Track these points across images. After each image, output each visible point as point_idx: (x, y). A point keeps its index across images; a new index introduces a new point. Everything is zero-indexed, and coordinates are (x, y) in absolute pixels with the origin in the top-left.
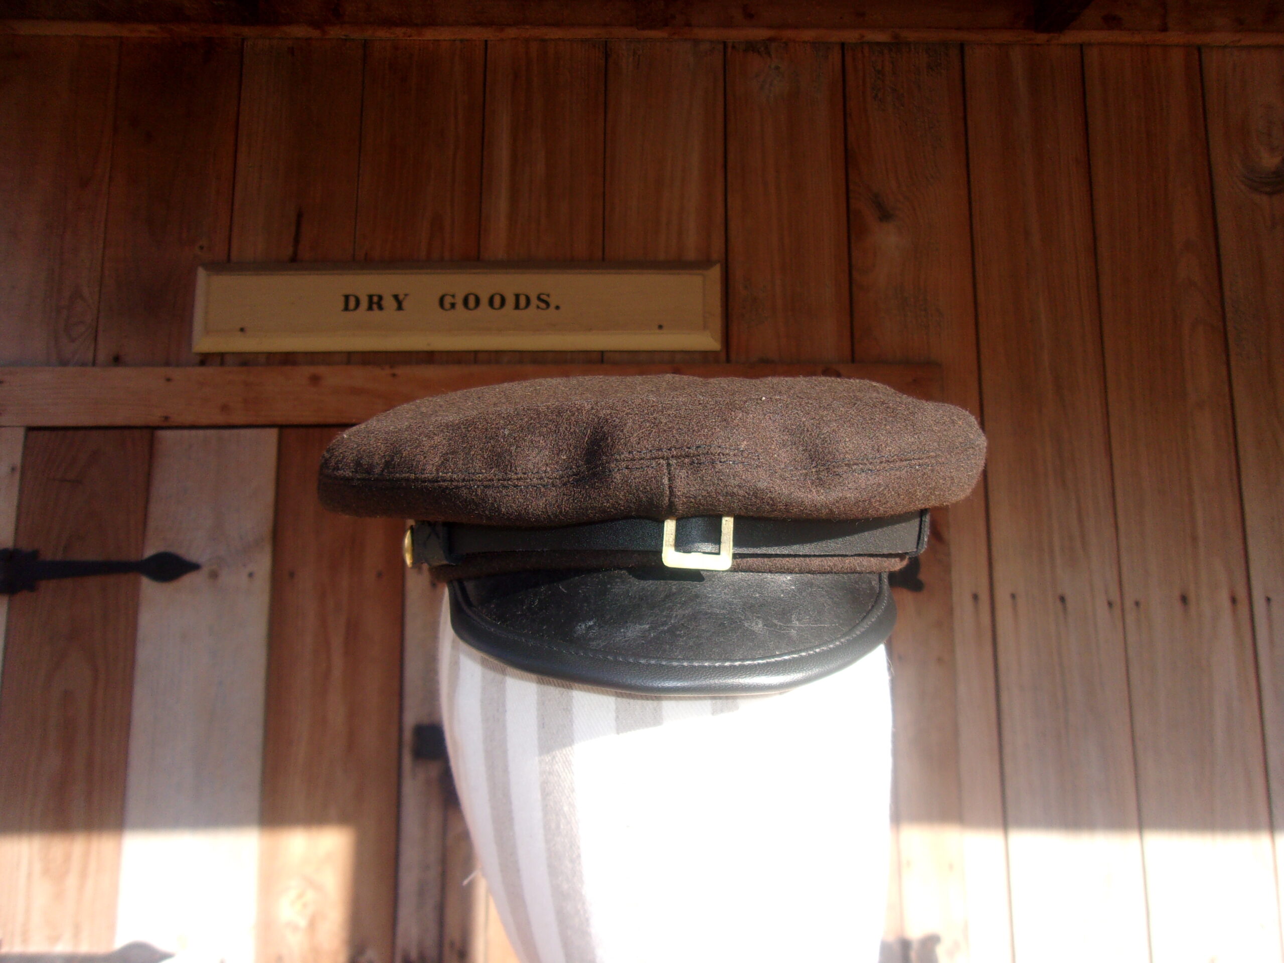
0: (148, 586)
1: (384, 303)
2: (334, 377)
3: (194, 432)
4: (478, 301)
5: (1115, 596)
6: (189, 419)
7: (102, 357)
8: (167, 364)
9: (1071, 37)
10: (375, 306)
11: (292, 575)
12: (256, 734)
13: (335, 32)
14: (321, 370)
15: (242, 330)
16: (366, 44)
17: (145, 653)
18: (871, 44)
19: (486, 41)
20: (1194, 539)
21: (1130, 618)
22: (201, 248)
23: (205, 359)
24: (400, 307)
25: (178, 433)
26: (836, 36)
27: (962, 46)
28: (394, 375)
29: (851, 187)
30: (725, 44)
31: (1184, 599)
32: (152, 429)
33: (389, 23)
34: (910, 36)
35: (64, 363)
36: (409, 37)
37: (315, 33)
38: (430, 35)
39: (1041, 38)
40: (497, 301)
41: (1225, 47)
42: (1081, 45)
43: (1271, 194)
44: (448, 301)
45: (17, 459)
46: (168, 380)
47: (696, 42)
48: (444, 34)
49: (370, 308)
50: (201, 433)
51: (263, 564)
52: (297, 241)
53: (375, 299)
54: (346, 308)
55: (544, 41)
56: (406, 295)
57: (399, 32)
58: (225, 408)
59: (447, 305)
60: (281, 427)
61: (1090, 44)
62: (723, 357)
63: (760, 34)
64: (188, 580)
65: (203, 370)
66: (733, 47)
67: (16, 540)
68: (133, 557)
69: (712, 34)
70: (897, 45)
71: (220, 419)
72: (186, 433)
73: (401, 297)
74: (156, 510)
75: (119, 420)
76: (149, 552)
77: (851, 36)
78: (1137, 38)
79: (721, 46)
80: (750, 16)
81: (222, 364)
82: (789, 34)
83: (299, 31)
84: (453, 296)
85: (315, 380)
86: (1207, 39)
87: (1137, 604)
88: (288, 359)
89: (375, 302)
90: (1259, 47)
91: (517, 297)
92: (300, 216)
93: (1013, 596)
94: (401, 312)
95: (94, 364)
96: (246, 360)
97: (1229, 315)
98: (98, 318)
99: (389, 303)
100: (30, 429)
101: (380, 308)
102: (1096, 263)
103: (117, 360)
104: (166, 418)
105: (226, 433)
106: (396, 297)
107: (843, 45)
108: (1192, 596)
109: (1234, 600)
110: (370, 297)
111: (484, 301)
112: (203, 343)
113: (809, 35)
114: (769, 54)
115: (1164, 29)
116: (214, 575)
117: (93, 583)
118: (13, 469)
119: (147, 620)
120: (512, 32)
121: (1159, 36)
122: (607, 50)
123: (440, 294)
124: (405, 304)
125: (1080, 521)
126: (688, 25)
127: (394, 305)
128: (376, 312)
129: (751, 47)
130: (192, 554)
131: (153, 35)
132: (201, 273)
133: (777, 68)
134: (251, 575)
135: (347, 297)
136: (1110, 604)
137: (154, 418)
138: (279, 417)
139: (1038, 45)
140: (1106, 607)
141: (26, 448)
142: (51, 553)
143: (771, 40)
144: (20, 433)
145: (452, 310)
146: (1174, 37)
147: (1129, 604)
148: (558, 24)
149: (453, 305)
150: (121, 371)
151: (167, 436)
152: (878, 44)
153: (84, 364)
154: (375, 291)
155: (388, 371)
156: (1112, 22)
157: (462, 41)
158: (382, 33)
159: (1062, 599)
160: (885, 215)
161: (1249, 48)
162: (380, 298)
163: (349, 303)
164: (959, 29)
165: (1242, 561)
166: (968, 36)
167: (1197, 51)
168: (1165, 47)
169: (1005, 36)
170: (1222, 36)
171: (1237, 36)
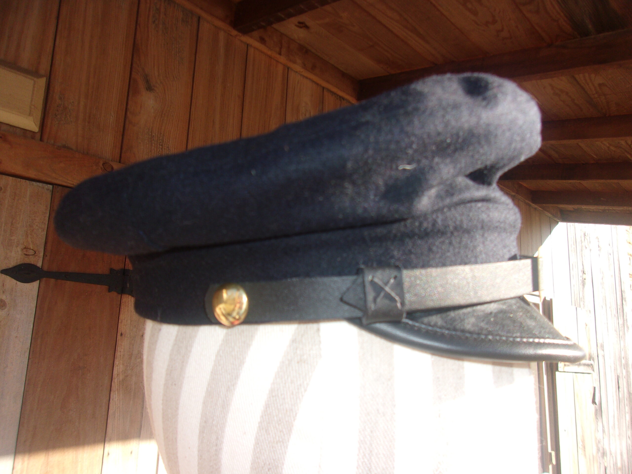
9: (246, 39)
27: (199, 18)
29: (134, 65)
39: (234, 32)
41: (297, 72)
42: (248, 45)
61: (251, 46)
62: (38, 136)
78: (269, 53)
86: (291, 65)
90: (307, 78)
115: (280, 54)
121: (278, 56)
139: (231, 35)
156: (262, 40)
160: (150, 88)
161: (304, 76)
164: (201, 9)
166: (204, 14)
167: (287, 69)
168: (277, 62)
169: (219, 24)
170: (297, 67)
171: (302, 70)
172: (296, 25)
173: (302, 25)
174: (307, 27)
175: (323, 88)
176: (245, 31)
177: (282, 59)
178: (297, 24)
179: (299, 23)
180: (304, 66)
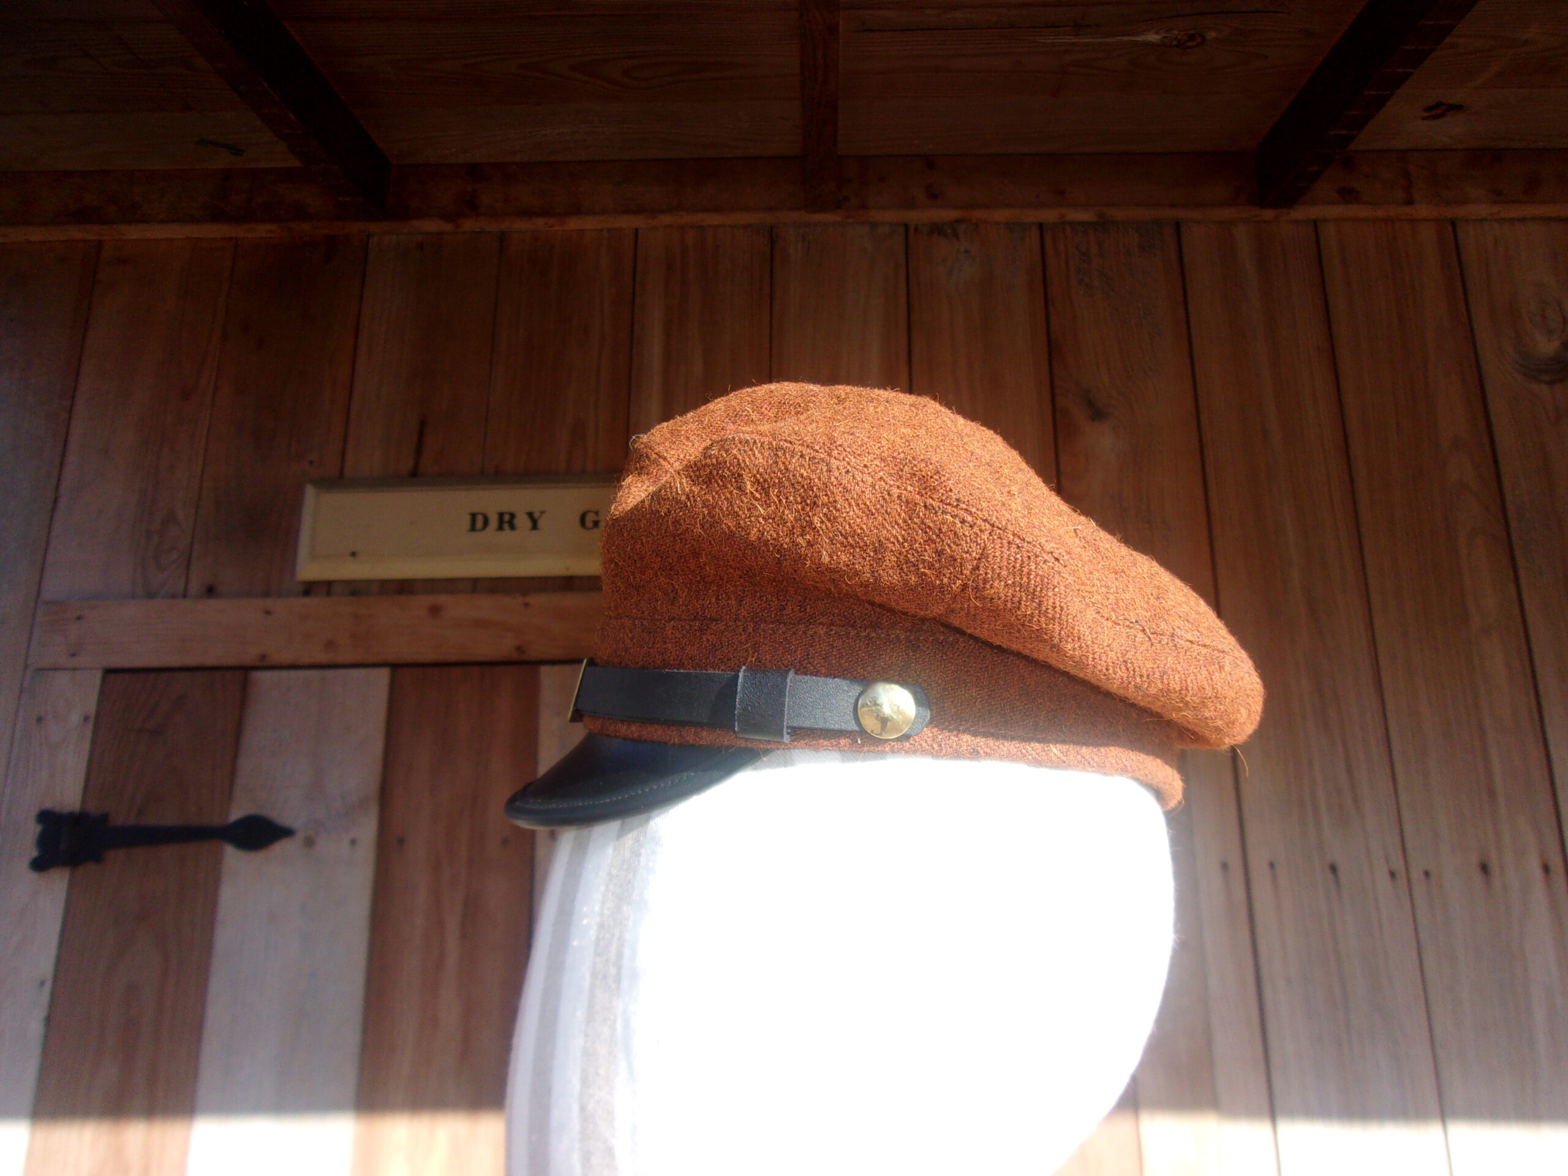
0: (232, 856)
1: (518, 522)
2: (457, 607)
3: (292, 674)
5: (1398, 864)
6: (287, 657)
7: (195, 586)
8: (267, 594)
9: (1301, 213)
10: (506, 526)
11: (401, 841)
12: (352, 1037)
13: (469, 225)
14: (442, 599)
15: (354, 554)
16: (502, 237)
17: (225, 937)
18: (1073, 225)
19: (637, 230)
20: (1492, 793)
21: (1419, 890)
22: (311, 463)
23: (310, 589)
24: (535, 526)
25: (275, 675)
26: (1033, 216)
27: (1177, 225)
28: (526, 605)
29: (1057, 382)
30: (906, 227)
31: (1484, 868)
32: (246, 670)
33: (528, 213)
34: (1117, 214)
35: (150, 595)
36: (550, 227)
37: (448, 227)
38: (574, 224)
39: (1268, 214)
41: (1482, 220)
42: (1315, 222)
43: (1550, 383)
44: (590, 518)
45: (91, 706)
46: (268, 612)
47: (874, 225)
48: (590, 224)
49: (500, 528)
50: (302, 674)
51: (367, 830)
52: (419, 452)
53: (507, 518)
54: (473, 528)
55: (701, 229)
56: (542, 512)
57: (540, 222)
58: (330, 645)
59: (589, 523)
60: (395, 667)
61: (1325, 220)
63: (947, 215)
64: (281, 848)
65: (306, 601)
66: (916, 230)
67: (83, 802)
68: (217, 821)
69: (891, 216)
70: (1102, 224)
71: (322, 657)
72: (285, 674)
73: (536, 515)
74: (246, 764)
75: (210, 660)
76: (236, 814)
77: (1049, 216)
78: (1380, 213)
79: (902, 230)
80: (933, 195)
81: (329, 593)
82: (978, 214)
83: (430, 226)
84: (597, 513)
85: (435, 611)
86: (1461, 211)
87: (1427, 874)
88: (404, 587)
89: (506, 521)
90: (1523, 220)
92: (423, 424)
93: (1272, 865)
94: (536, 532)
95: (185, 596)
96: (356, 589)
97: (1513, 524)
98: (192, 543)
99: (522, 521)
100: (109, 672)
101: (512, 527)
102: (1349, 466)
103: (211, 591)
104: (263, 657)
105: (330, 674)
106: (531, 515)
107: (1041, 226)
108: (1494, 865)
109: (1546, 869)
110: (501, 515)
112: (308, 570)
113: (1001, 215)
114: (957, 236)
115: (1410, 202)
116: (310, 842)
117: (168, 853)
118: (86, 719)
119: (229, 896)
120: (666, 219)
121: (1405, 210)
122: (772, 236)
123: (582, 510)
124: (541, 523)
125: (1349, 770)
126: (864, 207)
127: (528, 524)
128: (507, 532)
129: (936, 229)
130: (284, 817)
131: (269, 235)
132: (310, 492)
133: (966, 251)
134: (353, 842)
135: (474, 516)
136: (1392, 875)
137: (249, 656)
138: (391, 655)
139: (1265, 222)
140: (1387, 876)
141: (103, 694)
142: (121, 818)
143: (959, 221)
144: (98, 676)
145: (595, 530)
146: (1422, 210)
147: (1416, 874)
148: (716, 210)
149: (595, 523)
150: (213, 603)
151: (264, 678)
152: (1082, 223)
153: (174, 596)
154: (504, 508)
155: (520, 600)
156: (1348, 195)
157: (609, 230)
158: (521, 225)
159: (1333, 869)
160: (1097, 414)
161: (1512, 221)
162: (512, 516)
163: (477, 522)
164: (1174, 205)
165: (1553, 820)
166: (1181, 214)
167: (1450, 225)
168: (1413, 221)
169: (1227, 213)
170: (1482, 210)
171: (1495, 209)
172: (1424, 119)
173: (1438, 110)
174: (1458, 108)
176: (1292, 198)
178: (1426, 114)
179: (1428, 109)
180: (1499, 197)
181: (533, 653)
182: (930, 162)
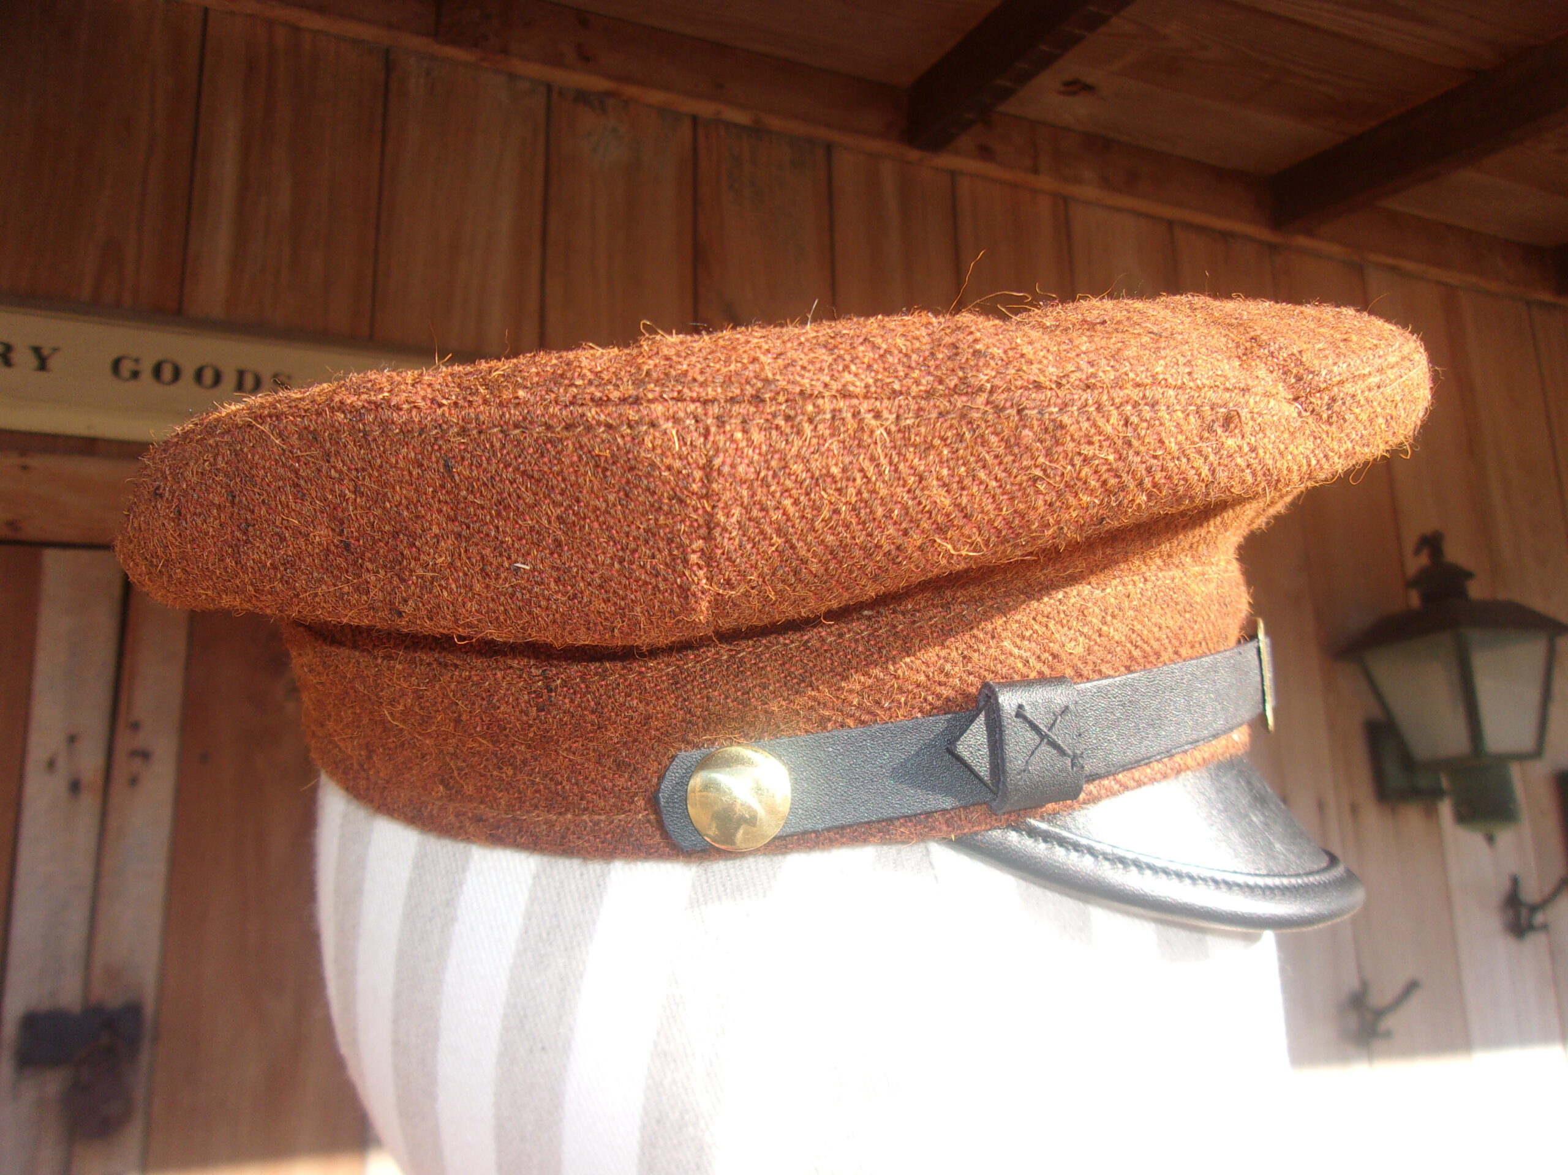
1: (15, 356)
4: (177, 373)
9: (945, 161)
18: (728, 124)
19: (206, 10)
24: (43, 364)
26: (687, 106)
27: (829, 148)
28: (25, 468)
30: (549, 88)
34: (775, 123)
39: (914, 155)
40: (208, 376)
41: (1090, 203)
42: (953, 173)
44: (127, 367)
47: (512, 77)
55: (296, 29)
56: (55, 350)
59: (125, 372)
61: (961, 173)
63: (598, 83)
66: (560, 93)
69: (534, 70)
70: (757, 131)
73: (46, 352)
77: (705, 109)
78: (1010, 176)
79: (544, 89)
80: (585, 58)
82: (631, 91)
84: (137, 361)
86: (1073, 190)
90: (1118, 209)
91: (241, 374)
94: (43, 375)
99: (23, 357)
101: (8, 363)
106: (37, 350)
107: (695, 119)
111: (188, 374)
113: (656, 97)
114: (604, 110)
115: (1035, 170)
121: (1031, 177)
122: (389, 61)
123: (115, 356)
124: (52, 363)
126: (505, 51)
127: (33, 362)
129: (582, 97)
133: (614, 130)
139: (909, 163)
143: (609, 94)
145: (134, 382)
149: (135, 375)
152: (735, 125)
155: (15, 460)
156: (985, 152)
161: (1111, 208)
162: (9, 348)
164: (828, 125)
166: (837, 137)
167: (1064, 202)
168: (1034, 191)
169: (875, 145)
170: (1089, 191)
171: (1103, 194)
172: (1063, 93)
173: (1076, 87)
174: (1088, 88)
175: (1170, 224)
176: (937, 143)
177: (1045, 182)
178: (1062, 89)
179: (1067, 84)
180: (1106, 183)
181: (31, 531)
182: (583, 19)
